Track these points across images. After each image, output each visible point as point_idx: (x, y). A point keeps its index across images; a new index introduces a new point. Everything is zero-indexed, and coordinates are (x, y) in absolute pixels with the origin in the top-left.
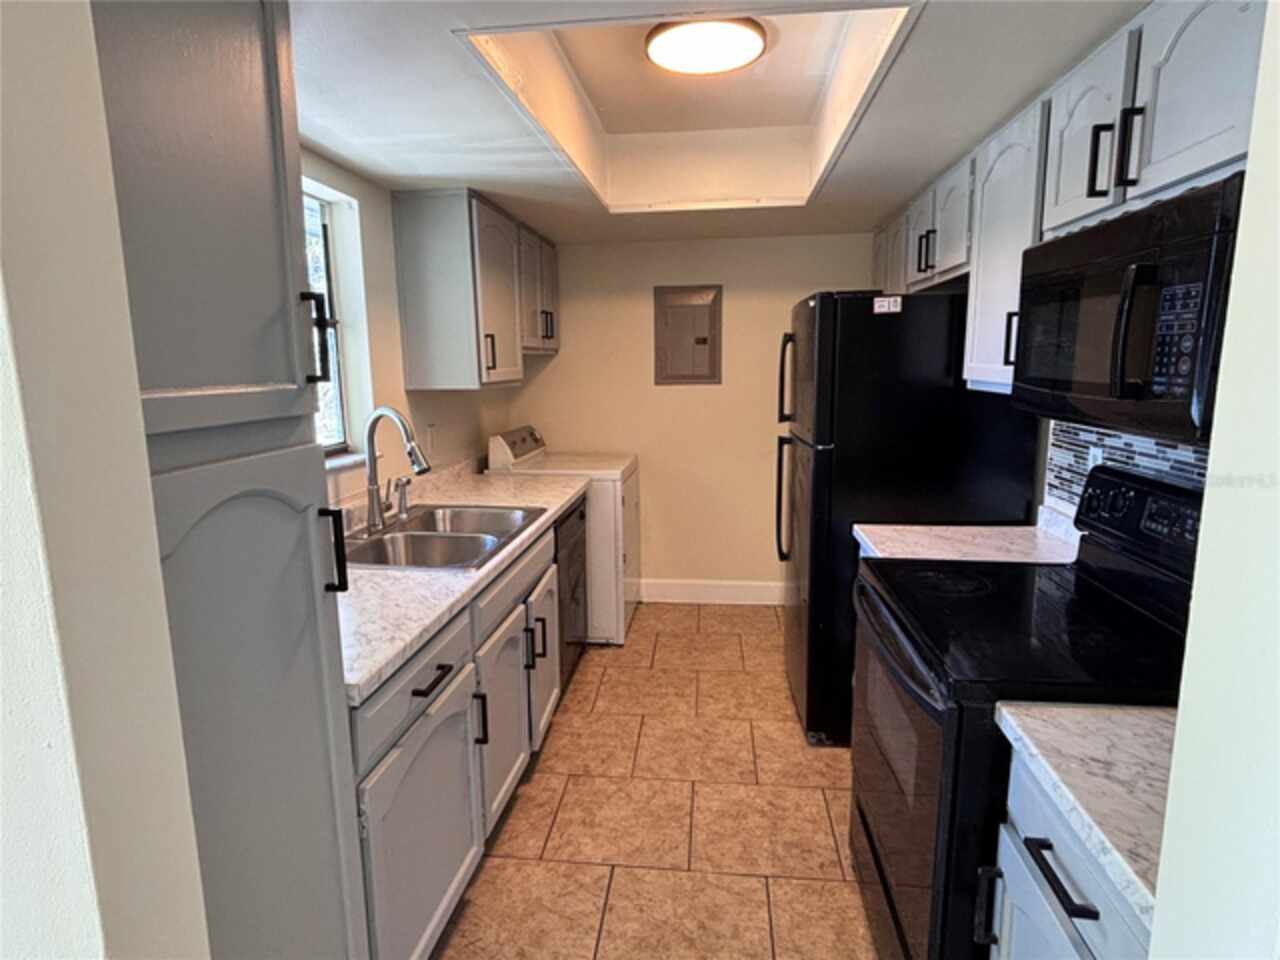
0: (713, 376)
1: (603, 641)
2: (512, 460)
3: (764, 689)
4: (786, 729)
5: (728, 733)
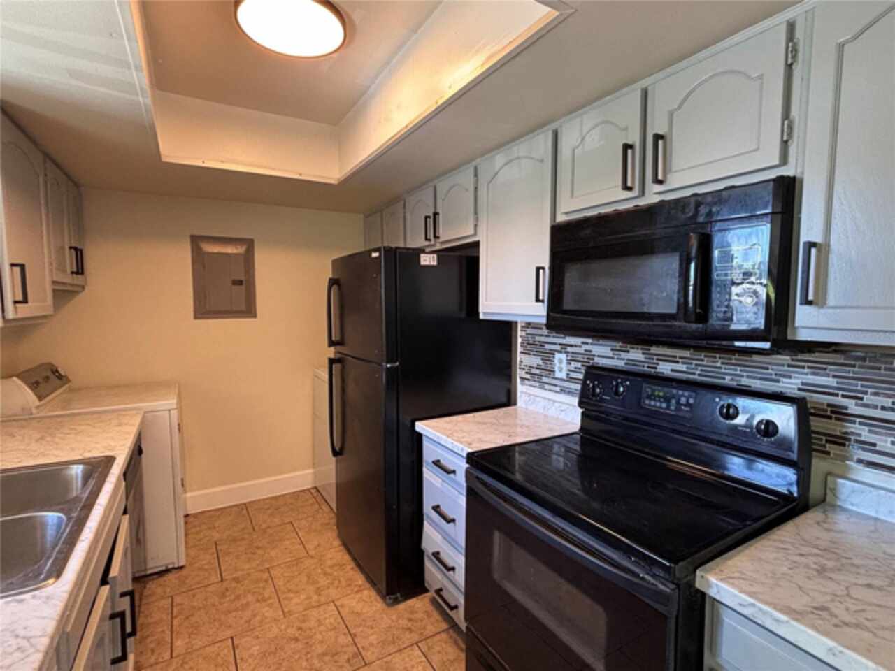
0: (249, 310)
1: (164, 568)
2: (37, 403)
3: (331, 567)
4: (364, 598)
5: (320, 623)
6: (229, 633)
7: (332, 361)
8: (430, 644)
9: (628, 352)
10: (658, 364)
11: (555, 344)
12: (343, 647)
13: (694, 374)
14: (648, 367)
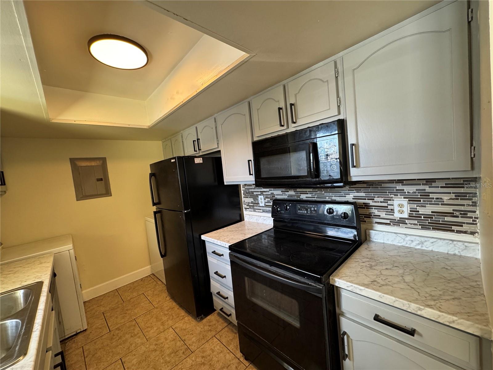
0: (107, 193)
1: (75, 333)
3: (167, 310)
4: (186, 321)
5: (166, 339)
6: (118, 357)
7: (155, 213)
8: (221, 335)
9: (288, 192)
10: (300, 195)
11: (258, 192)
12: (179, 347)
13: (315, 198)
14: (297, 197)
